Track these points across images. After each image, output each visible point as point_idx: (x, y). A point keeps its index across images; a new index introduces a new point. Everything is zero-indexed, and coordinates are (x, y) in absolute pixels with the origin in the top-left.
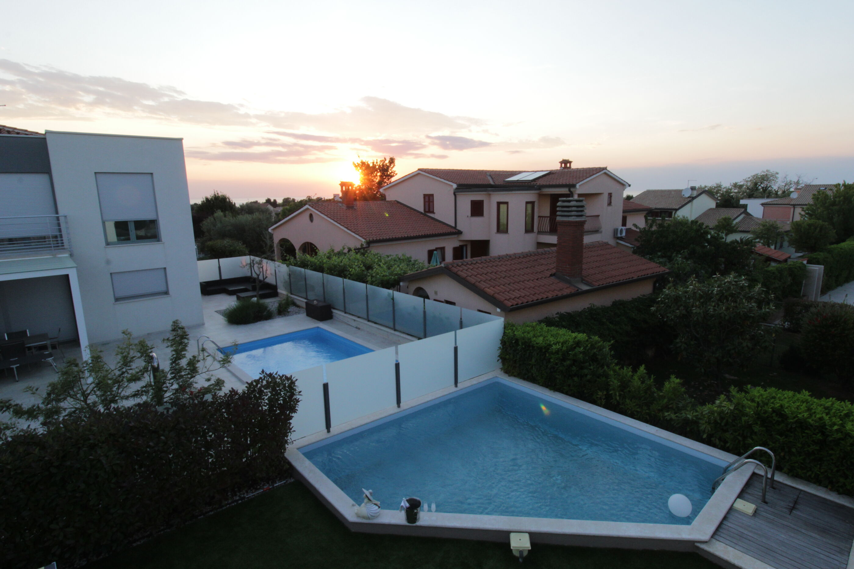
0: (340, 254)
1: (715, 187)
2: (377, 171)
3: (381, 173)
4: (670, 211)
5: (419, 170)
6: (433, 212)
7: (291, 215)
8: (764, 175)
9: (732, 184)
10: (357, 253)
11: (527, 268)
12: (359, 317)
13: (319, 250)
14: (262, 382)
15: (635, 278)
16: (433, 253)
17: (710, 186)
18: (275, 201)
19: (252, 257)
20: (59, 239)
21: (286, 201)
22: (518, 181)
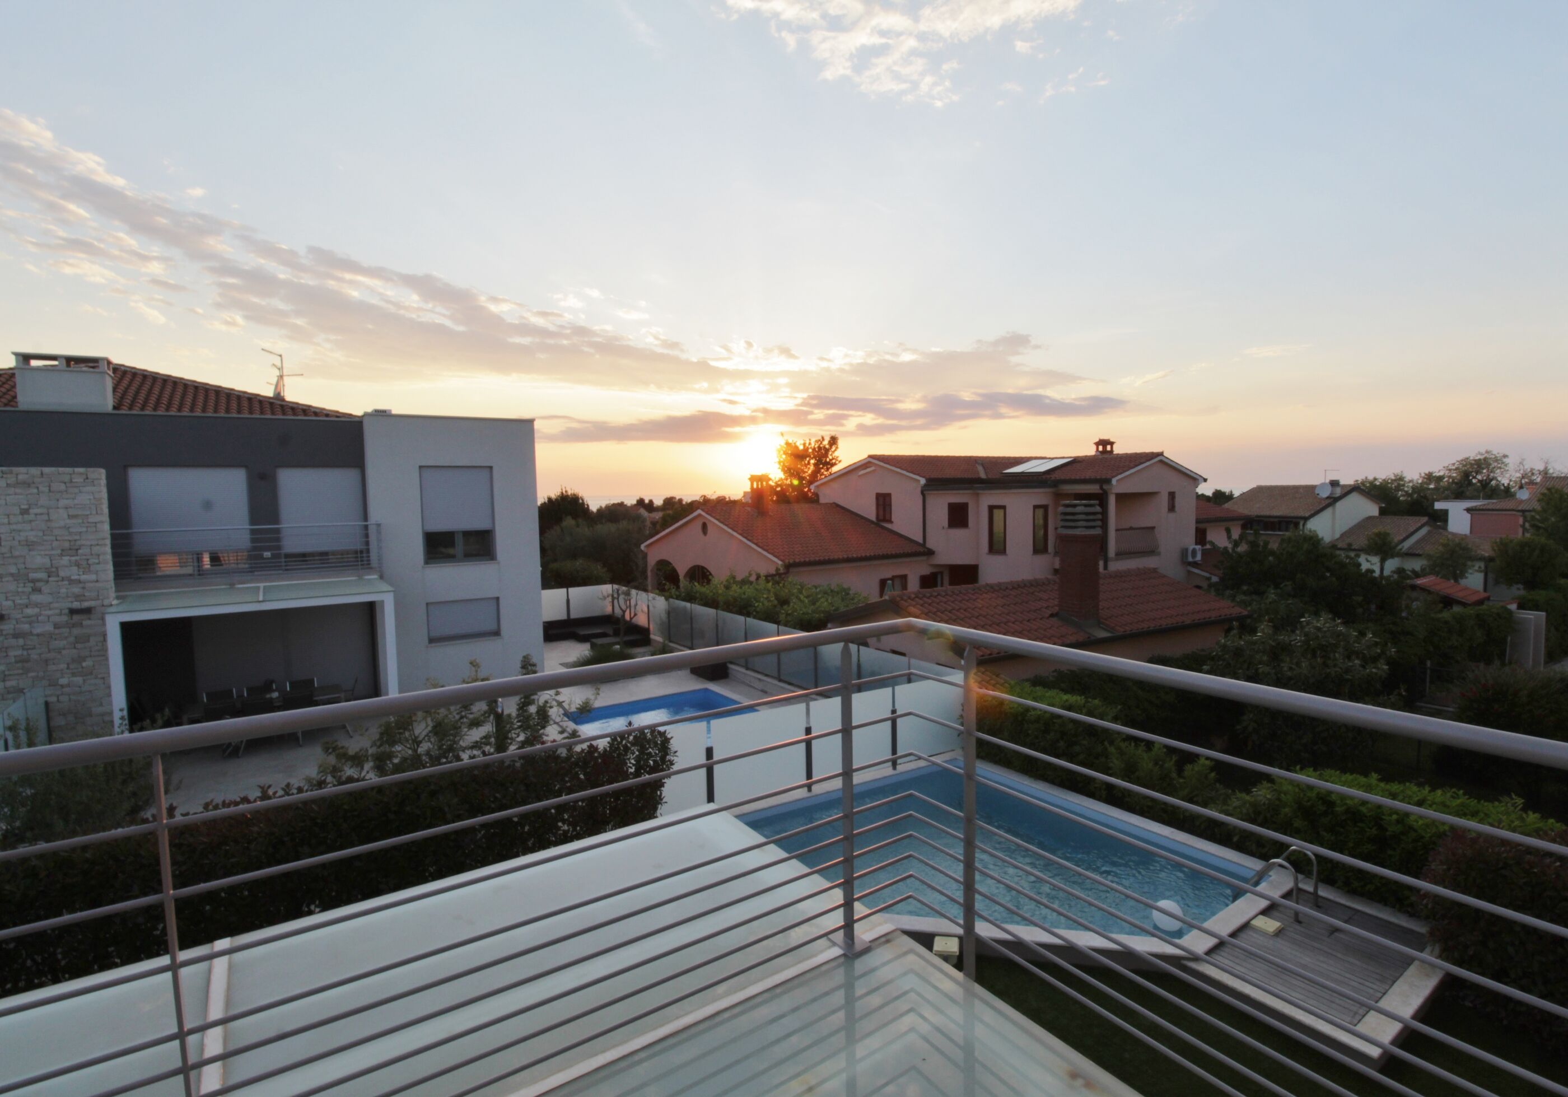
0: (745, 582)
1: (1392, 480)
2: (809, 456)
3: (816, 460)
4: (1294, 520)
5: (870, 457)
6: (890, 521)
7: (675, 524)
8: (1480, 460)
9: (1423, 475)
10: (768, 581)
11: (1015, 604)
12: (767, 675)
13: (713, 577)
14: (628, 737)
15: (1188, 622)
16: (886, 583)
17: (1384, 477)
18: (651, 502)
19: (616, 586)
20: (365, 555)
21: (669, 502)
22: (1022, 474)
